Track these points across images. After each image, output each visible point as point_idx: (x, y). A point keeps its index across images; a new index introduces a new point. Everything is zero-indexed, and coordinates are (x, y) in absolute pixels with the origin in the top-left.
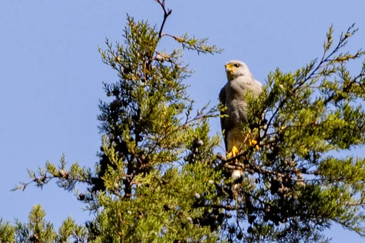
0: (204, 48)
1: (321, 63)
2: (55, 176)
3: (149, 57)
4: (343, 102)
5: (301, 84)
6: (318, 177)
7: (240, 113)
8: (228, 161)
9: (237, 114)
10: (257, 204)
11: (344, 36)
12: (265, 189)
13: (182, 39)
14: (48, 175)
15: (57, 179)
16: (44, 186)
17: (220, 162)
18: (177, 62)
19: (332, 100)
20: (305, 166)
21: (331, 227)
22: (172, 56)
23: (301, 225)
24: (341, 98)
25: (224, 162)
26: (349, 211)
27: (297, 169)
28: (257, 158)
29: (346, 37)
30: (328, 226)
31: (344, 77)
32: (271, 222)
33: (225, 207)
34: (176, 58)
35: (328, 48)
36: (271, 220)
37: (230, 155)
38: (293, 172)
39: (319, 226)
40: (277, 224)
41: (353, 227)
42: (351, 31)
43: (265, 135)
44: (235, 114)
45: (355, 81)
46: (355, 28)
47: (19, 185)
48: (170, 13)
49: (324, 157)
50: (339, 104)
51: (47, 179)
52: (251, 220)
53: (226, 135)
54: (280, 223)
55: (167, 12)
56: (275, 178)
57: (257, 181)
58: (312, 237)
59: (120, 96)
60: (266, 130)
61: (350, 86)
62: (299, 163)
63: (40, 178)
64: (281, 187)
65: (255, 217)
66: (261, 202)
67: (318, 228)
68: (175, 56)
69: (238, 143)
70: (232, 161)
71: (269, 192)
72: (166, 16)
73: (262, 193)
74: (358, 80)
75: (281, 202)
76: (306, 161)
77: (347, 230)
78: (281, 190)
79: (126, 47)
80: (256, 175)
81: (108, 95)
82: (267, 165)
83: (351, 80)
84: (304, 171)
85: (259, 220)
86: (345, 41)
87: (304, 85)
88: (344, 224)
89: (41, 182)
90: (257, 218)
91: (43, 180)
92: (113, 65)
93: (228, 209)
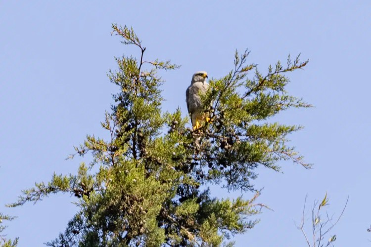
0: (169, 66)
1: (235, 73)
2: (91, 149)
3: (137, 76)
4: (259, 92)
5: (229, 84)
6: (248, 137)
7: (197, 103)
8: (194, 131)
9: (196, 104)
10: (213, 156)
11: (243, 57)
12: (217, 146)
13: (155, 63)
14: (86, 148)
15: (92, 151)
16: (84, 155)
17: (189, 132)
18: (154, 76)
19: (253, 92)
20: (240, 131)
21: (258, 167)
22: (151, 73)
23: (240, 166)
24: (257, 90)
25: (192, 132)
26: (267, 156)
27: (235, 134)
28: (211, 129)
29: (244, 57)
30: (256, 166)
31: (259, 77)
32: (222, 166)
33: (194, 159)
34: (154, 74)
35: (237, 63)
36: (222, 164)
37: (195, 128)
38: (233, 135)
39: (250, 166)
40: (226, 167)
41: (271, 166)
42: (247, 53)
43: (214, 115)
44: (195, 105)
45: (265, 79)
46: (248, 51)
47: (70, 156)
48: (145, 49)
49: (250, 124)
50: (257, 93)
51: (86, 151)
52: (210, 165)
53: (191, 116)
54: (227, 166)
55: (143, 49)
56: (222, 140)
57: (213, 142)
58: (247, 173)
59: (123, 100)
60: (214, 113)
61: (263, 82)
62: (236, 130)
63: (81, 150)
64: (226, 145)
65: (212, 164)
66: (216, 155)
67: (250, 168)
68: (153, 73)
69: (199, 120)
70: (196, 131)
71: (220, 148)
72: (143, 51)
73: (216, 149)
74: (267, 78)
75: (226, 154)
76: (240, 128)
77: (267, 168)
78: (226, 147)
79: (121, 73)
80: (211, 139)
81: (116, 101)
82: (218, 132)
83: (263, 79)
84: (239, 134)
85: (214, 165)
86: (245, 59)
87: (231, 84)
88: (265, 164)
89: (82, 153)
90: (214, 164)
91: (83, 151)
92: (117, 83)
93: (196, 160)
